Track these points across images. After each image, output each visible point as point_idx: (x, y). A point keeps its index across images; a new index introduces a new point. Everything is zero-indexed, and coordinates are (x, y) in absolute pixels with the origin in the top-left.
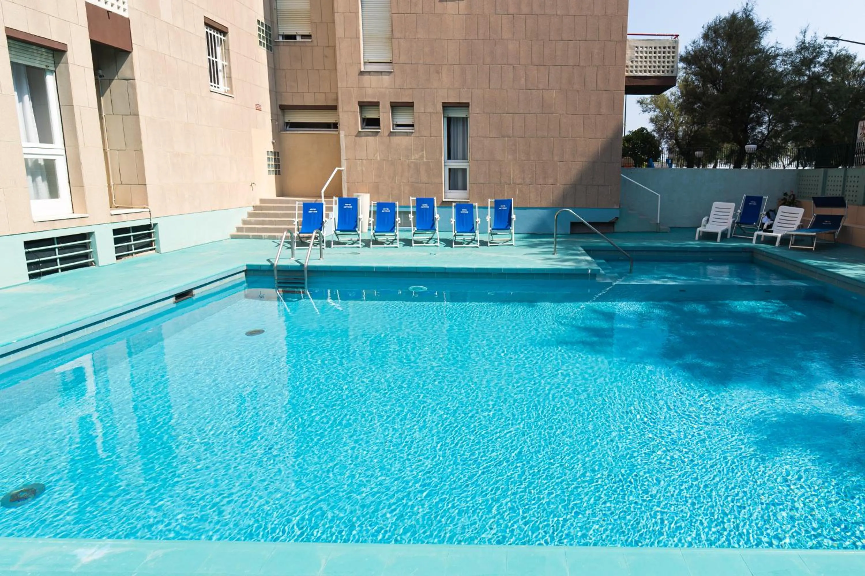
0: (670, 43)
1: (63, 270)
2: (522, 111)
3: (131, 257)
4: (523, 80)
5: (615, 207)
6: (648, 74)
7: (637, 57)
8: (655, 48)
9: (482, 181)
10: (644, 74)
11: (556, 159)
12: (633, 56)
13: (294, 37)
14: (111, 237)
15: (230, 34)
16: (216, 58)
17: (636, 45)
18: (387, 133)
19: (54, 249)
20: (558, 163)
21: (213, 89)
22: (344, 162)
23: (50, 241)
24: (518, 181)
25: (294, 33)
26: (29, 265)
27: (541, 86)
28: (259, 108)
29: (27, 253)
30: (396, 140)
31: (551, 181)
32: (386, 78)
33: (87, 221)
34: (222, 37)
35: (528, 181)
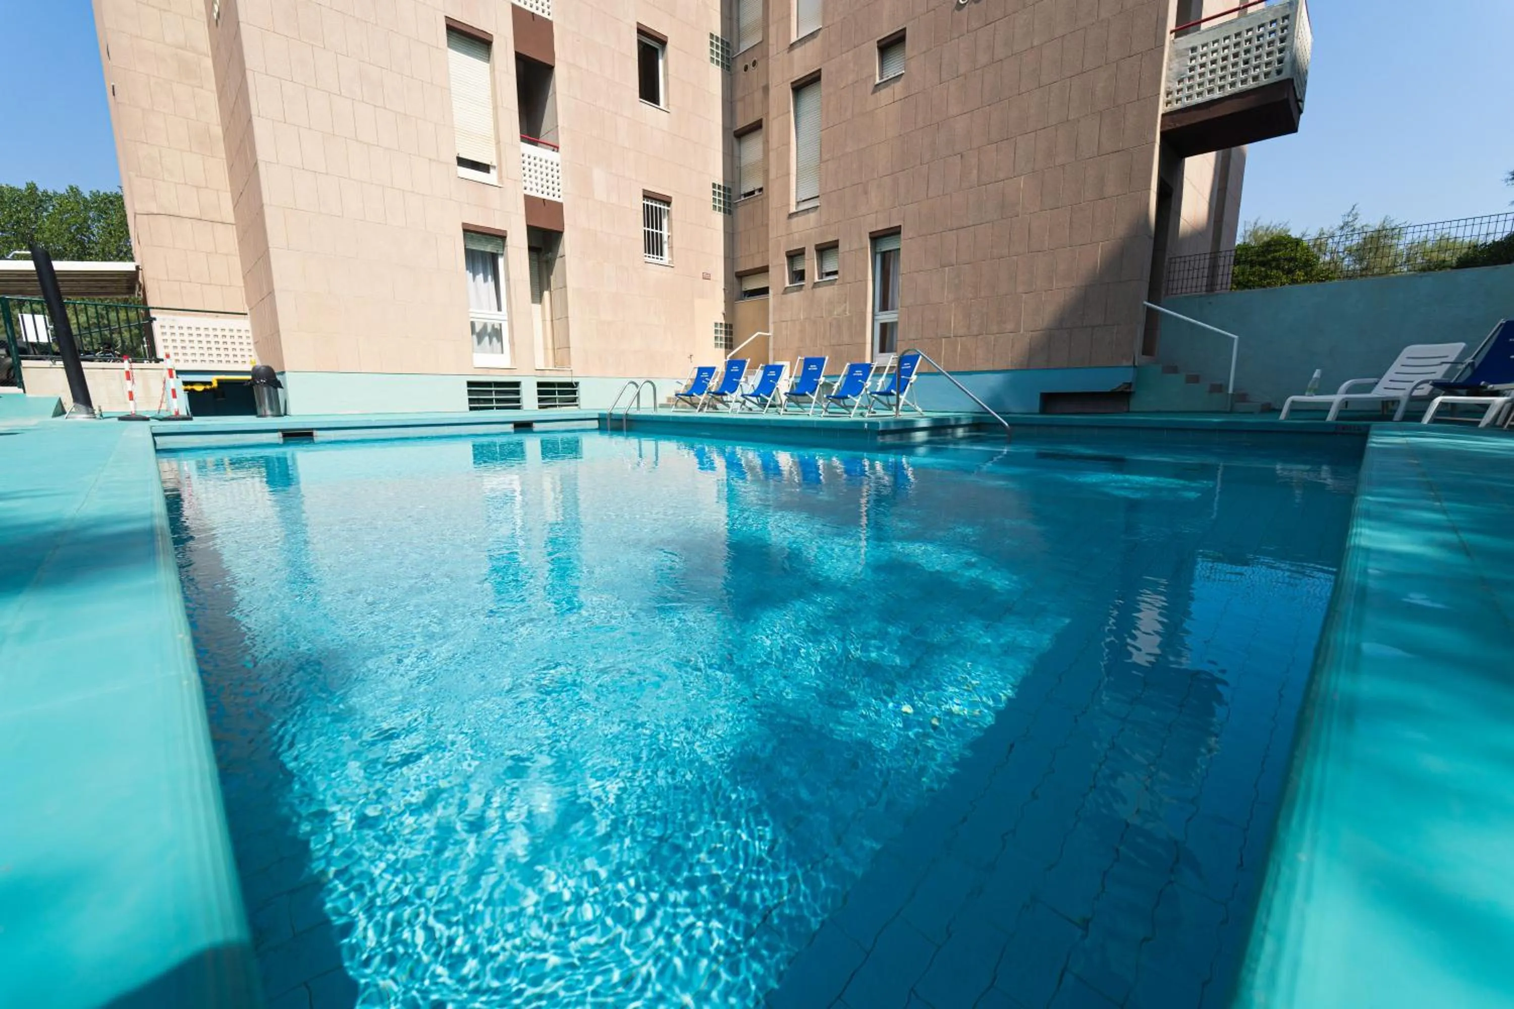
0: (1277, 11)
1: (498, 408)
2: (971, 223)
3: (554, 409)
4: (975, 172)
5: (1125, 363)
6: (1217, 94)
7: (1192, 69)
8: (1238, 35)
9: (912, 336)
10: (1207, 97)
11: (1020, 289)
12: (1183, 69)
13: (752, 193)
14: (535, 389)
15: (673, 204)
16: (661, 230)
17: (1191, 45)
18: (811, 285)
19: (491, 391)
20: (1024, 296)
21: (647, 259)
22: (771, 326)
23: (488, 384)
24: (961, 332)
25: (751, 189)
26: (470, 399)
27: (1001, 176)
28: (706, 277)
29: (469, 391)
30: (819, 291)
31: (1010, 326)
32: (812, 215)
33: (516, 372)
34: (666, 208)
35: (975, 330)
